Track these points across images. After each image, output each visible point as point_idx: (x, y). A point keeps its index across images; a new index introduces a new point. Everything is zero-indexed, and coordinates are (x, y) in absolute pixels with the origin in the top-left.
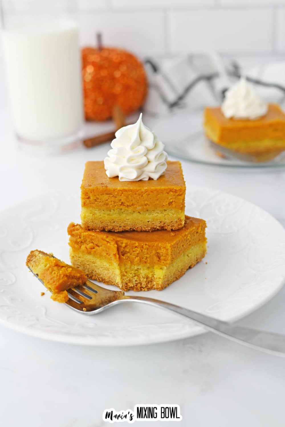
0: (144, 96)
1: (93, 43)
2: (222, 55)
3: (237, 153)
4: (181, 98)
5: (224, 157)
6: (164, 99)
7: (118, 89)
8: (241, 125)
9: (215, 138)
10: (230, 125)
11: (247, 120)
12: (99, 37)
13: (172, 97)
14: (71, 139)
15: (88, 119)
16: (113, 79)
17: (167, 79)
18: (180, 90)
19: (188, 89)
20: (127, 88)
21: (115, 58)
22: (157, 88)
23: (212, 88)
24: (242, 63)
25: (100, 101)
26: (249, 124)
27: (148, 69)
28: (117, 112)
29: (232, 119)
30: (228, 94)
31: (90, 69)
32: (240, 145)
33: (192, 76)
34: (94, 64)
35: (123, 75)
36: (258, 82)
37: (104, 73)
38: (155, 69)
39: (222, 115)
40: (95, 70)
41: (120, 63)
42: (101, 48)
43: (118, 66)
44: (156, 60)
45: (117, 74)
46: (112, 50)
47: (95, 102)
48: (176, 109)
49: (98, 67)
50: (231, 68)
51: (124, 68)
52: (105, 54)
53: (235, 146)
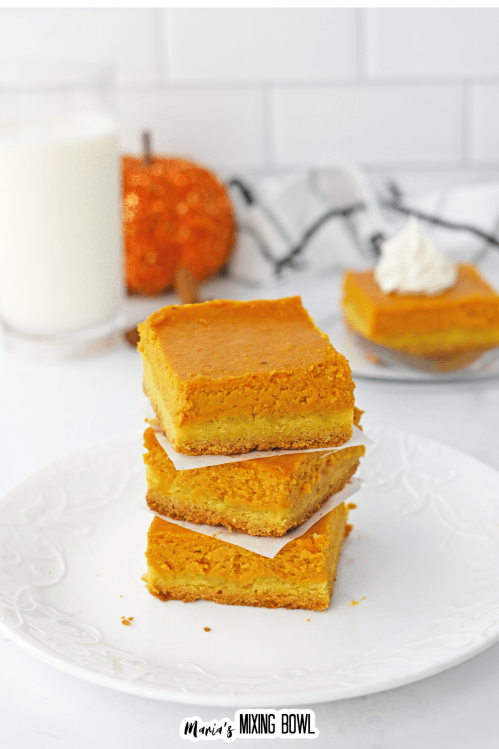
0: (230, 246)
1: (135, 150)
2: (367, 168)
3: (405, 357)
4: (297, 251)
5: (380, 363)
6: (266, 253)
7: (184, 235)
8: (410, 305)
9: (365, 329)
10: (391, 306)
11: (421, 296)
12: (146, 139)
13: (280, 250)
14: (104, 330)
15: (132, 291)
16: (174, 217)
17: (271, 217)
18: (296, 237)
19: (309, 234)
20: (200, 233)
21: (176, 178)
22: (253, 232)
23: (353, 231)
24: (406, 184)
25: (152, 258)
26: (426, 304)
27: (235, 197)
28: (182, 278)
29: (393, 294)
30: (388, 248)
31: (133, 200)
32: (408, 340)
33: (317, 210)
34: (139, 190)
35: (193, 211)
36: (436, 221)
37: (158, 207)
38: (248, 197)
39: (376, 286)
40: (141, 202)
41: (188, 188)
42: (150, 160)
43: (182, 194)
44: (249, 179)
45: (182, 209)
46: (170, 163)
47: (143, 259)
48: (287, 272)
49: (147, 197)
50: (387, 195)
51: (193, 199)
52: (158, 171)
53: (399, 343)
